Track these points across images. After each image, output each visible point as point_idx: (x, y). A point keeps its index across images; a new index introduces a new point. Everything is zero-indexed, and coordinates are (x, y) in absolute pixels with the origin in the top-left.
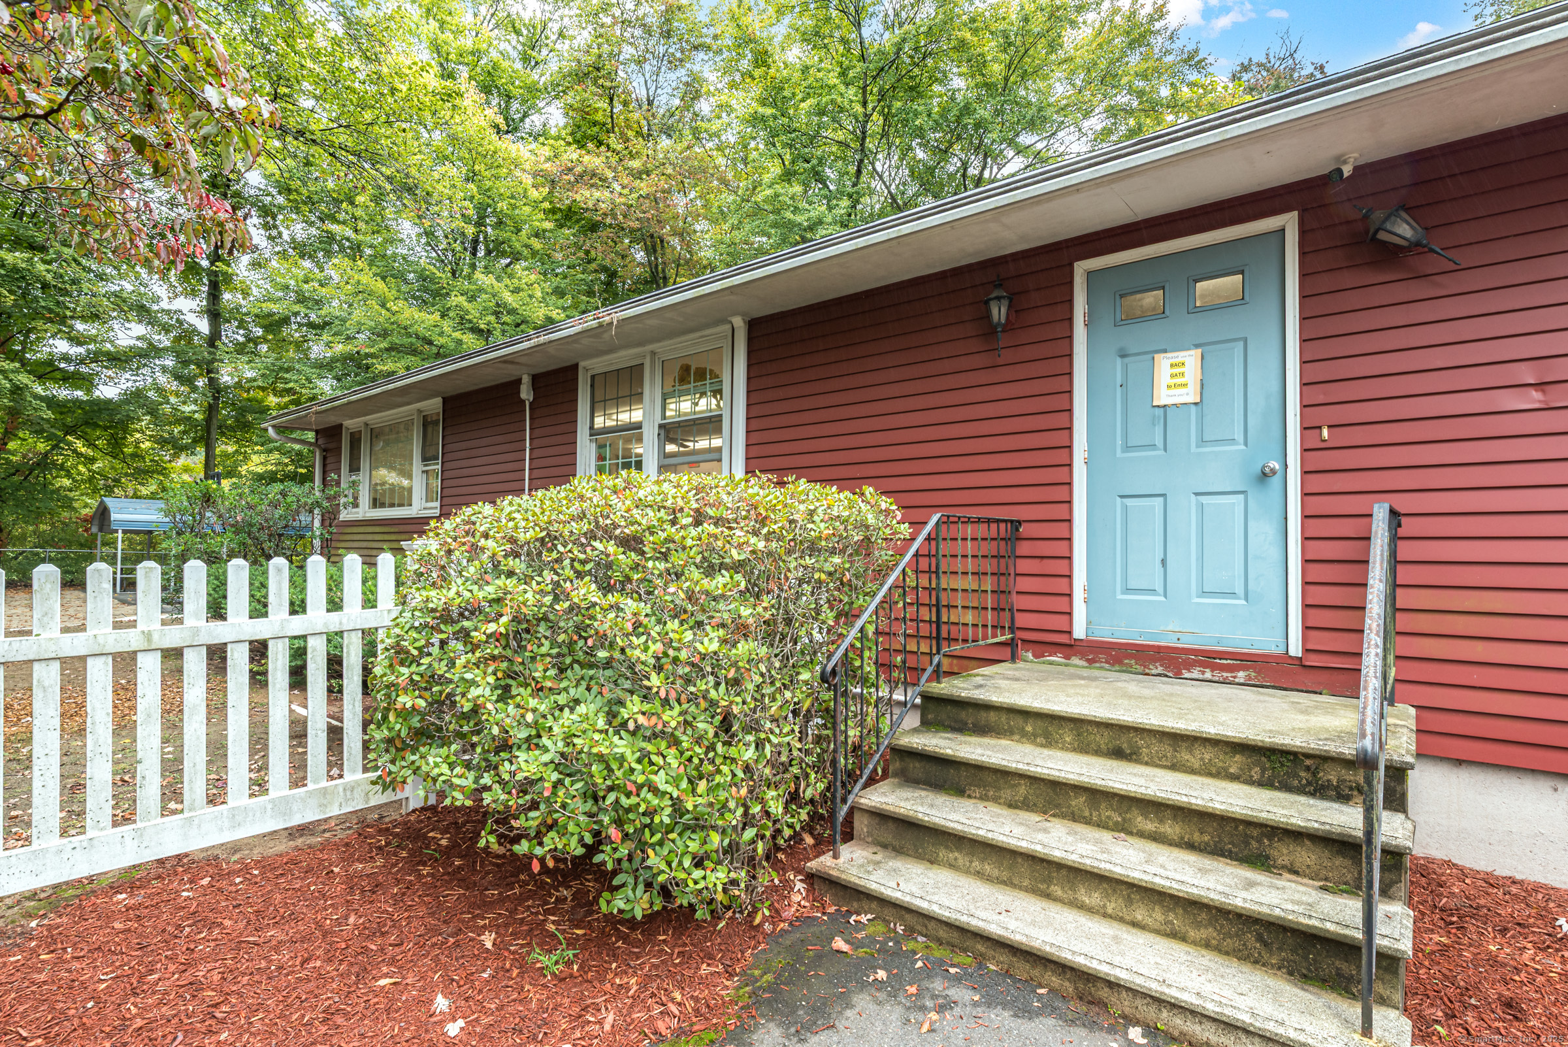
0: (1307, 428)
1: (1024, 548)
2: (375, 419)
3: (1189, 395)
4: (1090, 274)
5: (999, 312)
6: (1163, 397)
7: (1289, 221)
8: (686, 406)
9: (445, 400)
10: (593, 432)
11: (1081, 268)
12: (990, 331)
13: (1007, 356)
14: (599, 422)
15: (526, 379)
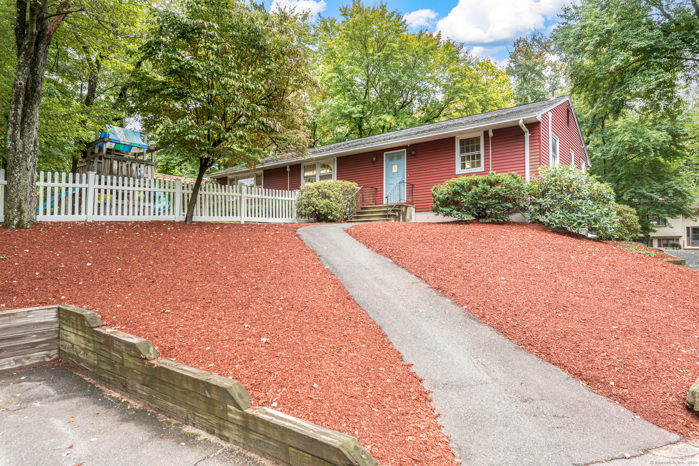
0: (407, 175)
1: (378, 192)
2: (238, 175)
3: (396, 171)
4: (386, 154)
5: (374, 159)
6: (394, 171)
7: (405, 150)
8: (325, 171)
9: (264, 171)
10: (305, 177)
11: (385, 153)
12: (373, 162)
13: (376, 165)
14: (306, 174)
15: (288, 167)
